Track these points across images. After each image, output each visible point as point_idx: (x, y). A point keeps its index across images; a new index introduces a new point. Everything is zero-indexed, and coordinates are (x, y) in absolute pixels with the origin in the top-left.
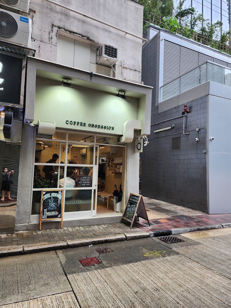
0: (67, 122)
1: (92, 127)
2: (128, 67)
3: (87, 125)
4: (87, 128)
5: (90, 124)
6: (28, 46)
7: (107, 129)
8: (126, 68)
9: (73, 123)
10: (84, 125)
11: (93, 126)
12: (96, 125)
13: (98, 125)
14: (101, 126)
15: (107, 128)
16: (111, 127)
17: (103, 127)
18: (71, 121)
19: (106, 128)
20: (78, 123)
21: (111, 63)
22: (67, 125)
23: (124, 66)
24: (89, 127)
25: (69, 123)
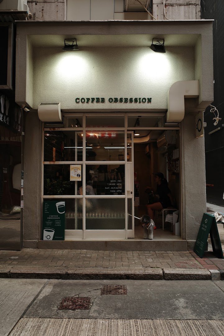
0: (78, 101)
1: (115, 102)
2: (175, 2)
3: (107, 100)
4: (107, 106)
5: (112, 99)
6: (18, 9)
7: (140, 102)
8: (172, 5)
9: (86, 101)
10: (102, 100)
11: (116, 100)
12: (121, 99)
13: (123, 98)
14: (129, 100)
15: (140, 100)
16: (147, 99)
17: (133, 100)
18: (83, 99)
19: (138, 100)
20: (93, 99)
21: (144, 3)
22: (78, 104)
23: (168, 2)
24: (111, 102)
25: (80, 102)
